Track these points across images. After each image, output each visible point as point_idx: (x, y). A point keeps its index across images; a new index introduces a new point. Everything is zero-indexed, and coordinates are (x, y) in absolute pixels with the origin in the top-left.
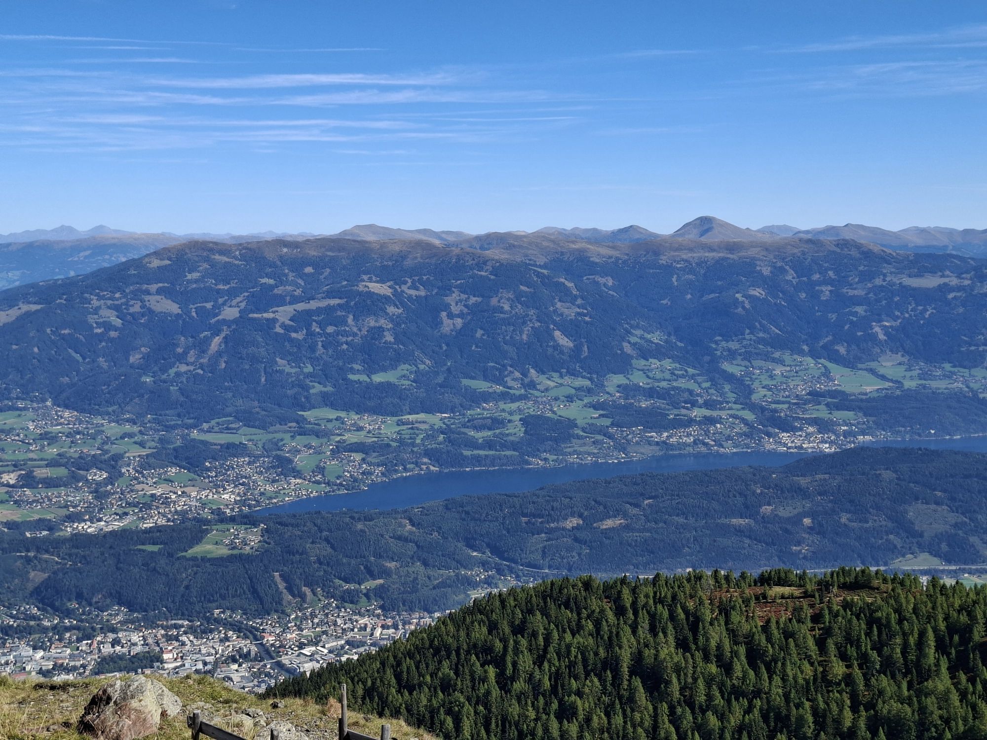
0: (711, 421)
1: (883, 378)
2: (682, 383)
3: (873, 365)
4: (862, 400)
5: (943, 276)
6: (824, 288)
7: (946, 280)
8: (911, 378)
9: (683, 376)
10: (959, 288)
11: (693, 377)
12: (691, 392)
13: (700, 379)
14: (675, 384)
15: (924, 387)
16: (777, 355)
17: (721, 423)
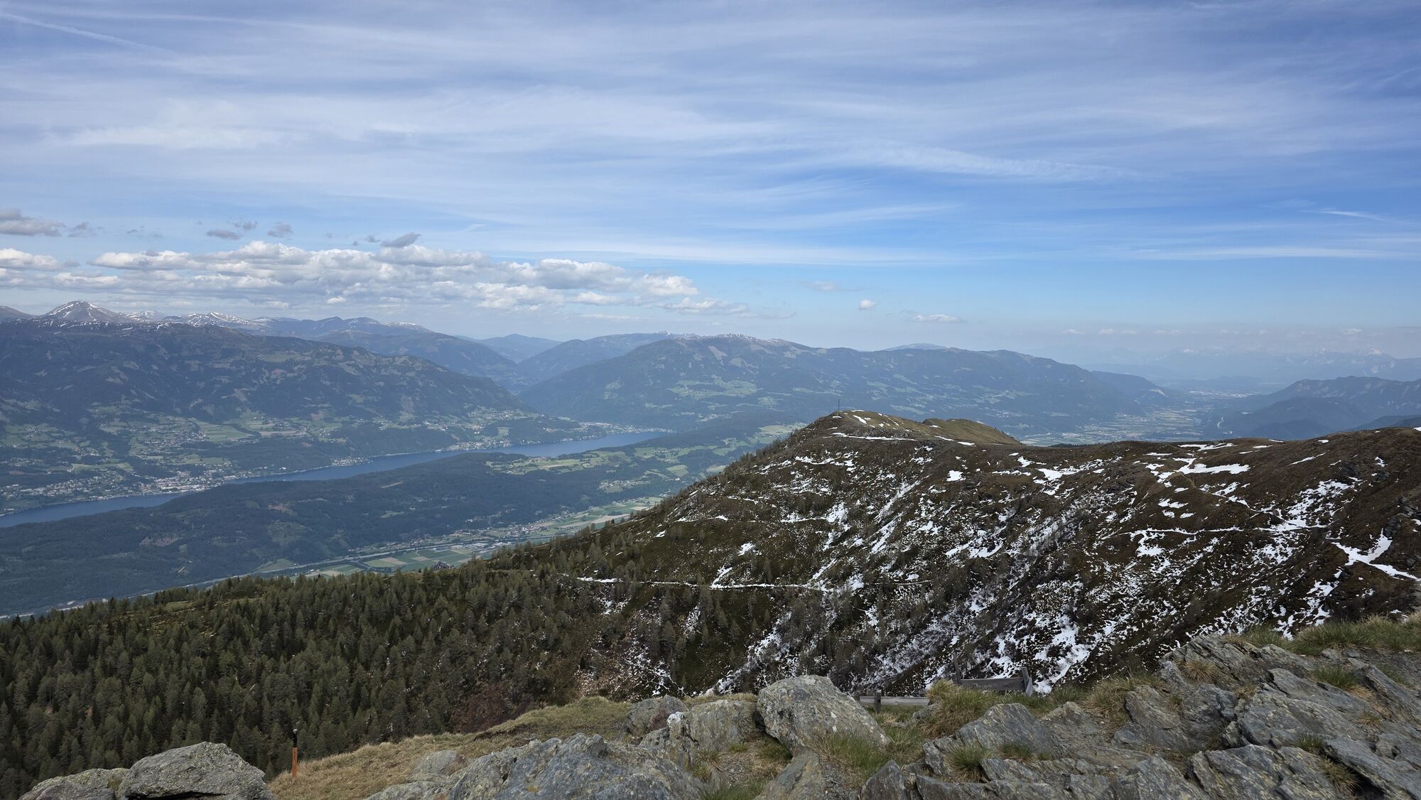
0: (87, 474)
1: (244, 430)
2: (60, 444)
3: (236, 421)
4: (227, 448)
5: (289, 354)
6: (192, 363)
7: (292, 357)
8: (267, 430)
9: (60, 438)
10: (303, 363)
11: (70, 437)
12: (69, 451)
13: (77, 439)
14: (52, 445)
15: (278, 436)
16: (152, 416)
17: (99, 475)
